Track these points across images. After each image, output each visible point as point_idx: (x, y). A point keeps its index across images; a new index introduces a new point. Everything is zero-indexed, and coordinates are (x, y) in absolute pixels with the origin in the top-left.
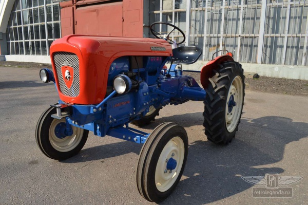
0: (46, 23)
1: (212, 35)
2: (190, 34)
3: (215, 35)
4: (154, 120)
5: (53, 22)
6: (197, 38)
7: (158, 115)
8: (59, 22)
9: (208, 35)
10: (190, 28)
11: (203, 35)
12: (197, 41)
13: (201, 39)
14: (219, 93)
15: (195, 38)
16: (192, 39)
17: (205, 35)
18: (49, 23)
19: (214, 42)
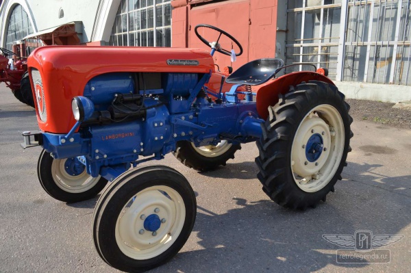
0: (154, 29)
1: (380, 43)
2: (345, 40)
3: (386, 43)
4: (225, 164)
5: (163, 28)
6: (359, 48)
7: (233, 157)
8: (170, 27)
9: (374, 43)
10: (346, 32)
11: (365, 43)
12: (358, 52)
13: (364, 48)
14: (277, 130)
15: (355, 48)
16: (350, 49)
17: (369, 43)
18: (158, 28)
19: (384, 53)
